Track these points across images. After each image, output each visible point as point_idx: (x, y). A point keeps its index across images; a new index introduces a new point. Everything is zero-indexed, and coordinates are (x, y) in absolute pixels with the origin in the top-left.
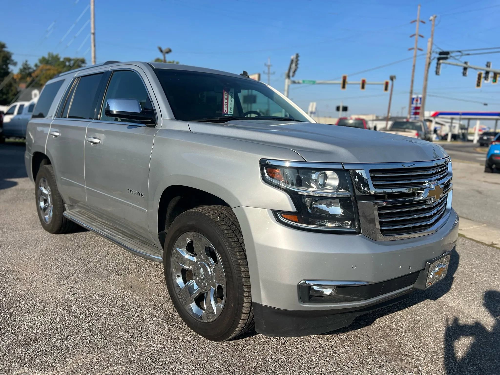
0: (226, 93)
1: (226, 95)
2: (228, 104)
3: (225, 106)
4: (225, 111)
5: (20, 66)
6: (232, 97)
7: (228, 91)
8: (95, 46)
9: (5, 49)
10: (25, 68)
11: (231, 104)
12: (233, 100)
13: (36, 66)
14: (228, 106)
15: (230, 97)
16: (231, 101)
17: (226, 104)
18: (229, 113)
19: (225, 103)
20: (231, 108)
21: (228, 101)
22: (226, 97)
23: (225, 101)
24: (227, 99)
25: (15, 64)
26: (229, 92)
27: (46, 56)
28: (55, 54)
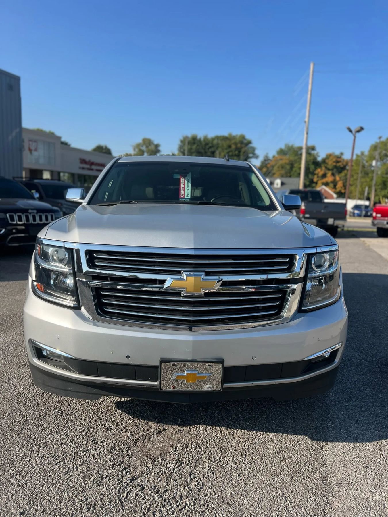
0: (183, 179)
1: (182, 180)
2: (184, 189)
3: (182, 191)
4: (182, 195)
5: (261, 158)
6: (188, 181)
7: (184, 177)
8: (307, 133)
9: (251, 145)
10: (265, 160)
11: (188, 189)
12: (190, 184)
13: (274, 157)
14: (184, 191)
15: (186, 182)
16: (188, 186)
17: (183, 189)
18: (186, 197)
19: (181, 188)
20: (188, 193)
21: (184, 186)
22: (182, 182)
23: (182, 186)
24: (184, 184)
25: (257, 157)
26: (186, 178)
27: (283, 147)
28: (290, 144)
